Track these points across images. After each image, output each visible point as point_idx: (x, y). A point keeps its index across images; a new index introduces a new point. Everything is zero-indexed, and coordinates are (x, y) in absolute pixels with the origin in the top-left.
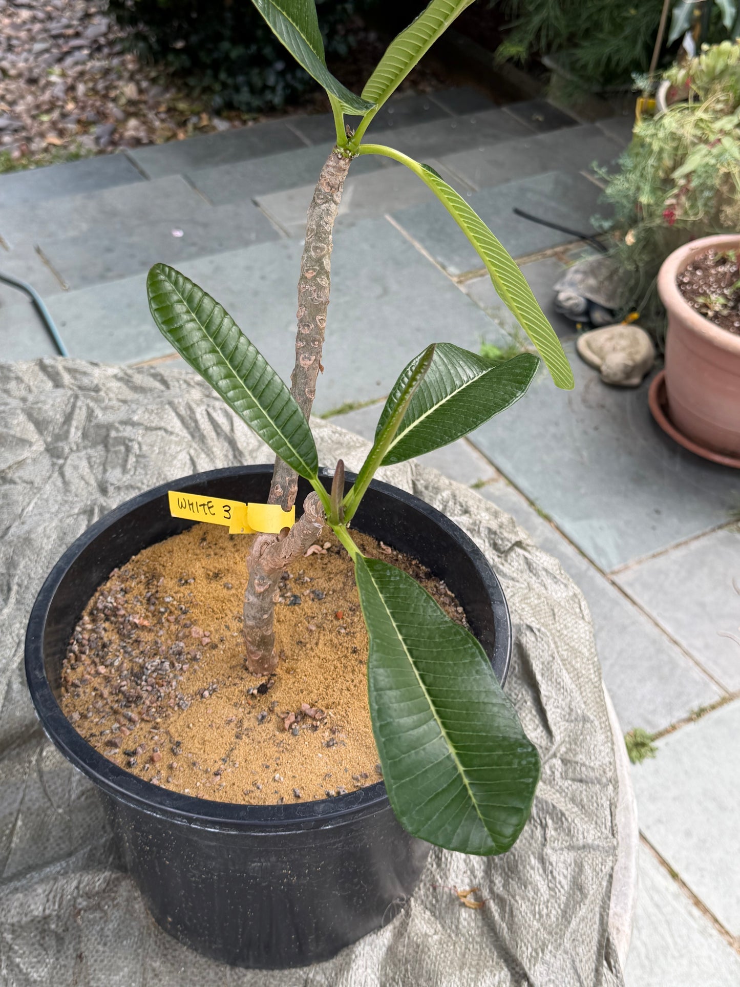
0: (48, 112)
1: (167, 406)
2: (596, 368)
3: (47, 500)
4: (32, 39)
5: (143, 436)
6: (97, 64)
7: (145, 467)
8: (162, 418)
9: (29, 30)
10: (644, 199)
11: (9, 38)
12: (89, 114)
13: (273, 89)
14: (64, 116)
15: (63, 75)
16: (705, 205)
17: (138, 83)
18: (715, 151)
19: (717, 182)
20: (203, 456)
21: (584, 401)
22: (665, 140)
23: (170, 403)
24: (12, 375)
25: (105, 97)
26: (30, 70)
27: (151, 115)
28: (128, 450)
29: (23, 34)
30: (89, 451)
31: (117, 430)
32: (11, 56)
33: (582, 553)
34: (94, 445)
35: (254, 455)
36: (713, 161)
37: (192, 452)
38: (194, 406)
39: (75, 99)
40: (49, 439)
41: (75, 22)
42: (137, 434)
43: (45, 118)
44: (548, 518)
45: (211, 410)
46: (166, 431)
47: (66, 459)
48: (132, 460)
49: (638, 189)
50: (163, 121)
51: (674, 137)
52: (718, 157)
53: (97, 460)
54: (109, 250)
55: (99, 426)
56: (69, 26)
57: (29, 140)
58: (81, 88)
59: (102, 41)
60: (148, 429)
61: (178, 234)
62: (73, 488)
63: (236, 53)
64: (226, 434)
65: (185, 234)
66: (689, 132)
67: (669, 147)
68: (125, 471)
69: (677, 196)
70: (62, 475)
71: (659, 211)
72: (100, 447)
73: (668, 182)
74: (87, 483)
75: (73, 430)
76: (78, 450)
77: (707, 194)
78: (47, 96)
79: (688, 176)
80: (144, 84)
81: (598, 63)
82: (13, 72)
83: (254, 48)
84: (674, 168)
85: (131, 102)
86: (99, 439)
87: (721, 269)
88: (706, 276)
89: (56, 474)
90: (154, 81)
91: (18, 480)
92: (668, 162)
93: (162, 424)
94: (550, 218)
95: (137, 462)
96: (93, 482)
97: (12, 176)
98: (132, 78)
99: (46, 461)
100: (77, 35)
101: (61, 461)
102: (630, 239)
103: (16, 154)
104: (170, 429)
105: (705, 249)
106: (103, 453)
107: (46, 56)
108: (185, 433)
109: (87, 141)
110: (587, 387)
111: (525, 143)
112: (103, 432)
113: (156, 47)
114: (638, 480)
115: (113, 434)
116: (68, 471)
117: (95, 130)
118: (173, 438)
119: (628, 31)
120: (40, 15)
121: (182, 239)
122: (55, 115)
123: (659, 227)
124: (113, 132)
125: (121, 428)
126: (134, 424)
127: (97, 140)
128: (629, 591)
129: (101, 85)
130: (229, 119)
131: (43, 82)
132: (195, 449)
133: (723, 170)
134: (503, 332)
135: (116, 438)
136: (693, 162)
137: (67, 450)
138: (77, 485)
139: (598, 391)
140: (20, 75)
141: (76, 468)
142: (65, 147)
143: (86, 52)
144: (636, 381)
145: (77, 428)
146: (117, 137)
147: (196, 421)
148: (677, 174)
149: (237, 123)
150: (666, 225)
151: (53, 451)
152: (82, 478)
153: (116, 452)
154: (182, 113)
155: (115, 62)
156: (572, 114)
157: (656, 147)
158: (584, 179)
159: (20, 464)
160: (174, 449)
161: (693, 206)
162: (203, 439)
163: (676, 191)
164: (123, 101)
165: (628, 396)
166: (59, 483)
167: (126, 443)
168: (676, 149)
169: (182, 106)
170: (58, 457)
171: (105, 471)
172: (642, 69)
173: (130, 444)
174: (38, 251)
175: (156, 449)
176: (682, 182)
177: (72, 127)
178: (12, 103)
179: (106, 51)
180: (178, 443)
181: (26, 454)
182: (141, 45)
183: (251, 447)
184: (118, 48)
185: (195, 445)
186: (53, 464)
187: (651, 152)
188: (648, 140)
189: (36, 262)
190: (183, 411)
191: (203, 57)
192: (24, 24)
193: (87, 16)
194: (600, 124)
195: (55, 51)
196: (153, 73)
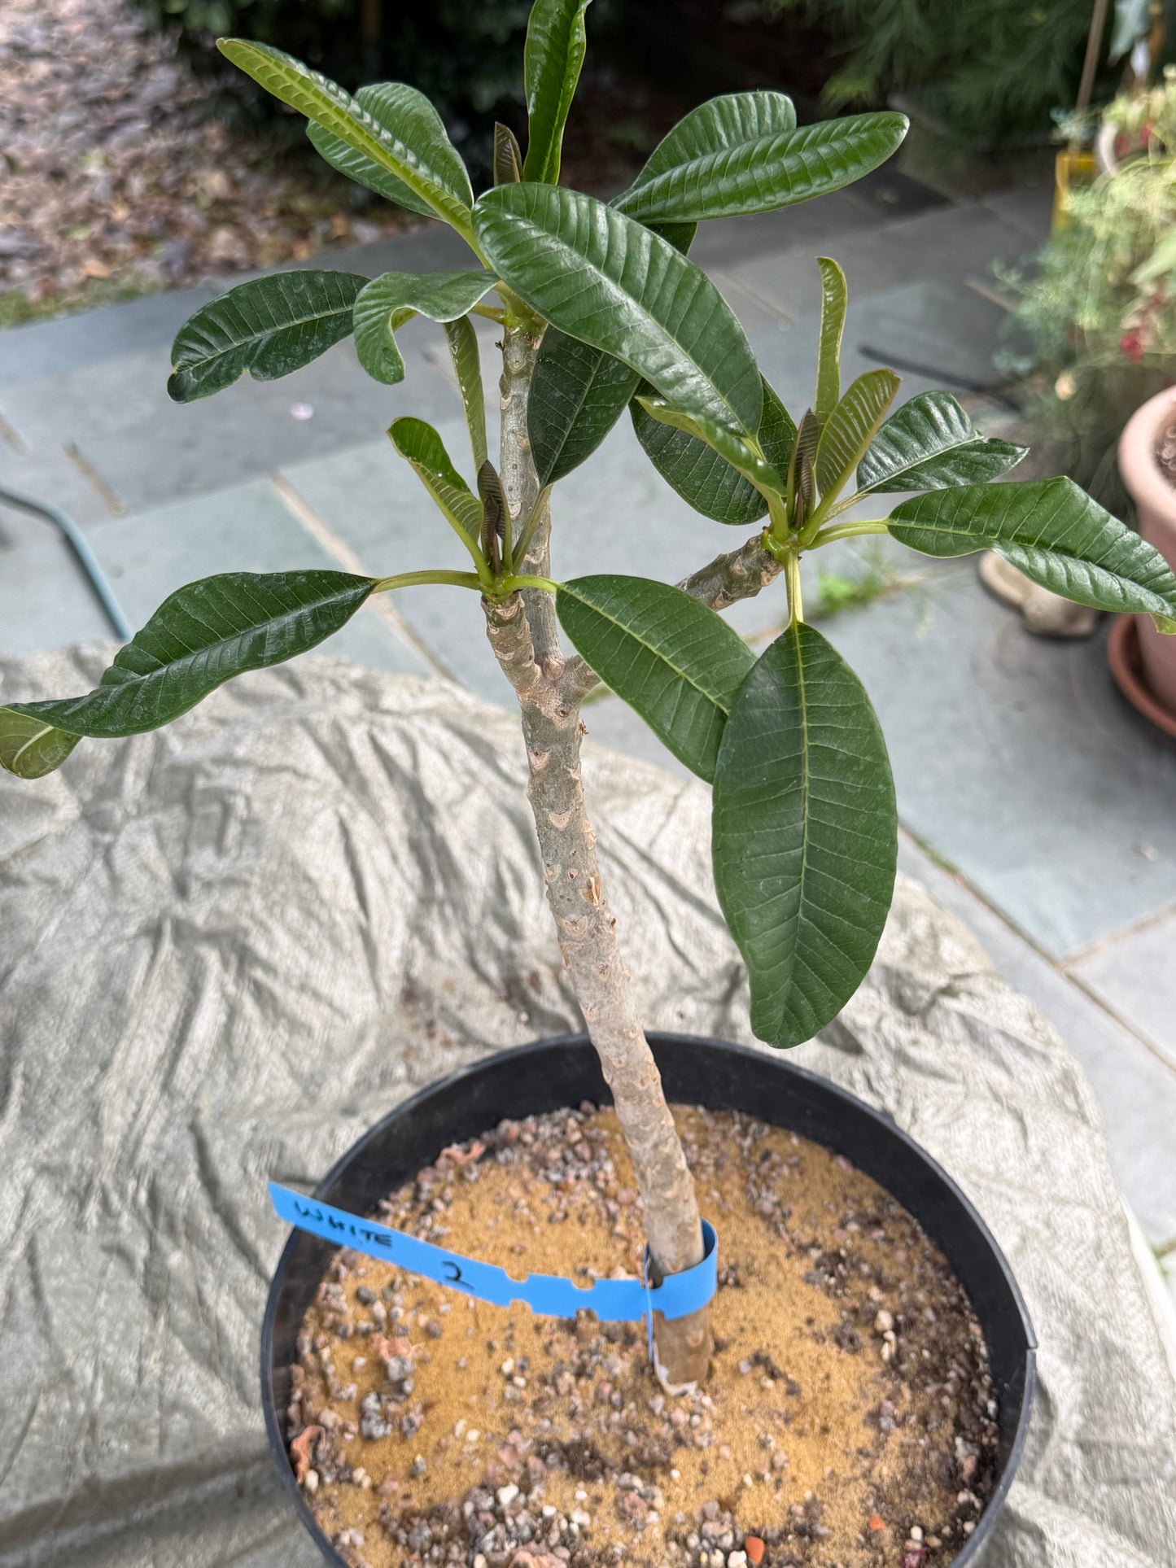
0: (85, 223)
1: (298, 730)
2: (1016, 608)
3: (81, 914)
4: (55, 107)
5: (255, 784)
6: (160, 143)
7: (258, 842)
8: (287, 750)
9: (51, 96)
10: (1088, 319)
11: (18, 109)
12: (150, 225)
14: (111, 229)
15: (107, 163)
17: (229, 172)
20: (363, 816)
21: (1000, 665)
22: (1116, 220)
23: (304, 723)
24: (23, 679)
25: (176, 196)
26: (53, 157)
27: (252, 223)
28: (227, 810)
29: (40, 101)
30: (160, 817)
31: (208, 775)
32: (21, 138)
33: (1013, 927)
34: (167, 804)
35: (456, 810)
37: (344, 810)
38: (346, 725)
39: (128, 201)
40: (88, 796)
41: (125, 80)
42: (243, 782)
43: (81, 235)
44: (950, 870)
45: (376, 732)
46: (296, 773)
47: (117, 832)
48: (233, 830)
49: (1074, 304)
50: (272, 231)
51: (1134, 216)
53: (171, 833)
54: (189, 444)
55: (175, 769)
56: (114, 85)
57: (53, 270)
58: (137, 184)
59: (169, 106)
60: (263, 770)
61: (303, 412)
62: (127, 887)
64: (404, 776)
65: (315, 415)
66: (1156, 202)
67: (1124, 231)
68: (220, 850)
69: (1143, 313)
70: (108, 862)
71: (1113, 339)
72: (178, 811)
73: (1124, 291)
74: (154, 878)
75: (129, 778)
76: (140, 814)
78: (80, 199)
79: (1160, 279)
80: (240, 173)
81: (987, 104)
82: (26, 163)
84: (1133, 267)
85: (219, 203)
86: (176, 793)
89: (98, 865)
90: (254, 166)
91: (29, 878)
92: (1122, 256)
93: (289, 761)
94: (922, 358)
95: (244, 833)
96: (165, 875)
97: (29, 331)
98: (219, 161)
99: (81, 839)
100: (128, 98)
101: (107, 838)
102: (1065, 387)
103: (34, 295)
104: (302, 767)
106: (183, 819)
107: (80, 135)
108: (330, 777)
109: (149, 269)
110: (1002, 643)
111: (870, 238)
112: (182, 779)
113: (256, 112)
114: (1102, 797)
115: (201, 783)
116: (120, 856)
117: (162, 250)
118: (310, 786)
119: (1033, 48)
120: (67, 68)
121: (310, 422)
122: (96, 228)
123: (1113, 367)
124: (192, 251)
125: (214, 770)
126: (237, 763)
127: (167, 265)
128: (1099, 990)
129: (169, 178)
130: (380, 222)
131: (74, 177)
132: (350, 806)
134: (854, 554)
135: (205, 791)
137: (118, 815)
138: (135, 881)
139: (1021, 646)
140: (35, 168)
141: (133, 849)
142: (112, 280)
143: (142, 126)
144: (1084, 626)
145: (137, 773)
146: (198, 259)
147: (350, 754)
148: (1143, 277)
149: (392, 230)
150: (1124, 361)
151: (94, 819)
152: (145, 867)
153: (207, 818)
154: (302, 217)
155: (191, 138)
156: (942, 188)
157: (1101, 230)
158: (973, 293)
159: (34, 848)
160: (309, 805)
161: (1170, 330)
162: (361, 787)
163: (1139, 304)
164: (205, 202)
165: (1073, 655)
166: (104, 880)
167: (222, 798)
168: (1135, 236)
169: (302, 204)
170: (104, 829)
171: (186, 852)
173: (232, 800)
174: (73, 451)
175: (278, 808)
176: (1149, 289)
177: (123, 246)
178: (25, 213)
179: (175, 122)
180: (318, 795)
181: (44, 827)
182: (232, 110)
183: (449, 797)
184: (193, 117)
185: (348, 797)
186: (95, 844)
187: (1092, 241)
188: (1087, 222)
189: (69, 470)
190: (325, 733)
192: (41, 85)
193: (141, 68)
194: (991, 203)
195: (92, 126)
196: (253, 154)
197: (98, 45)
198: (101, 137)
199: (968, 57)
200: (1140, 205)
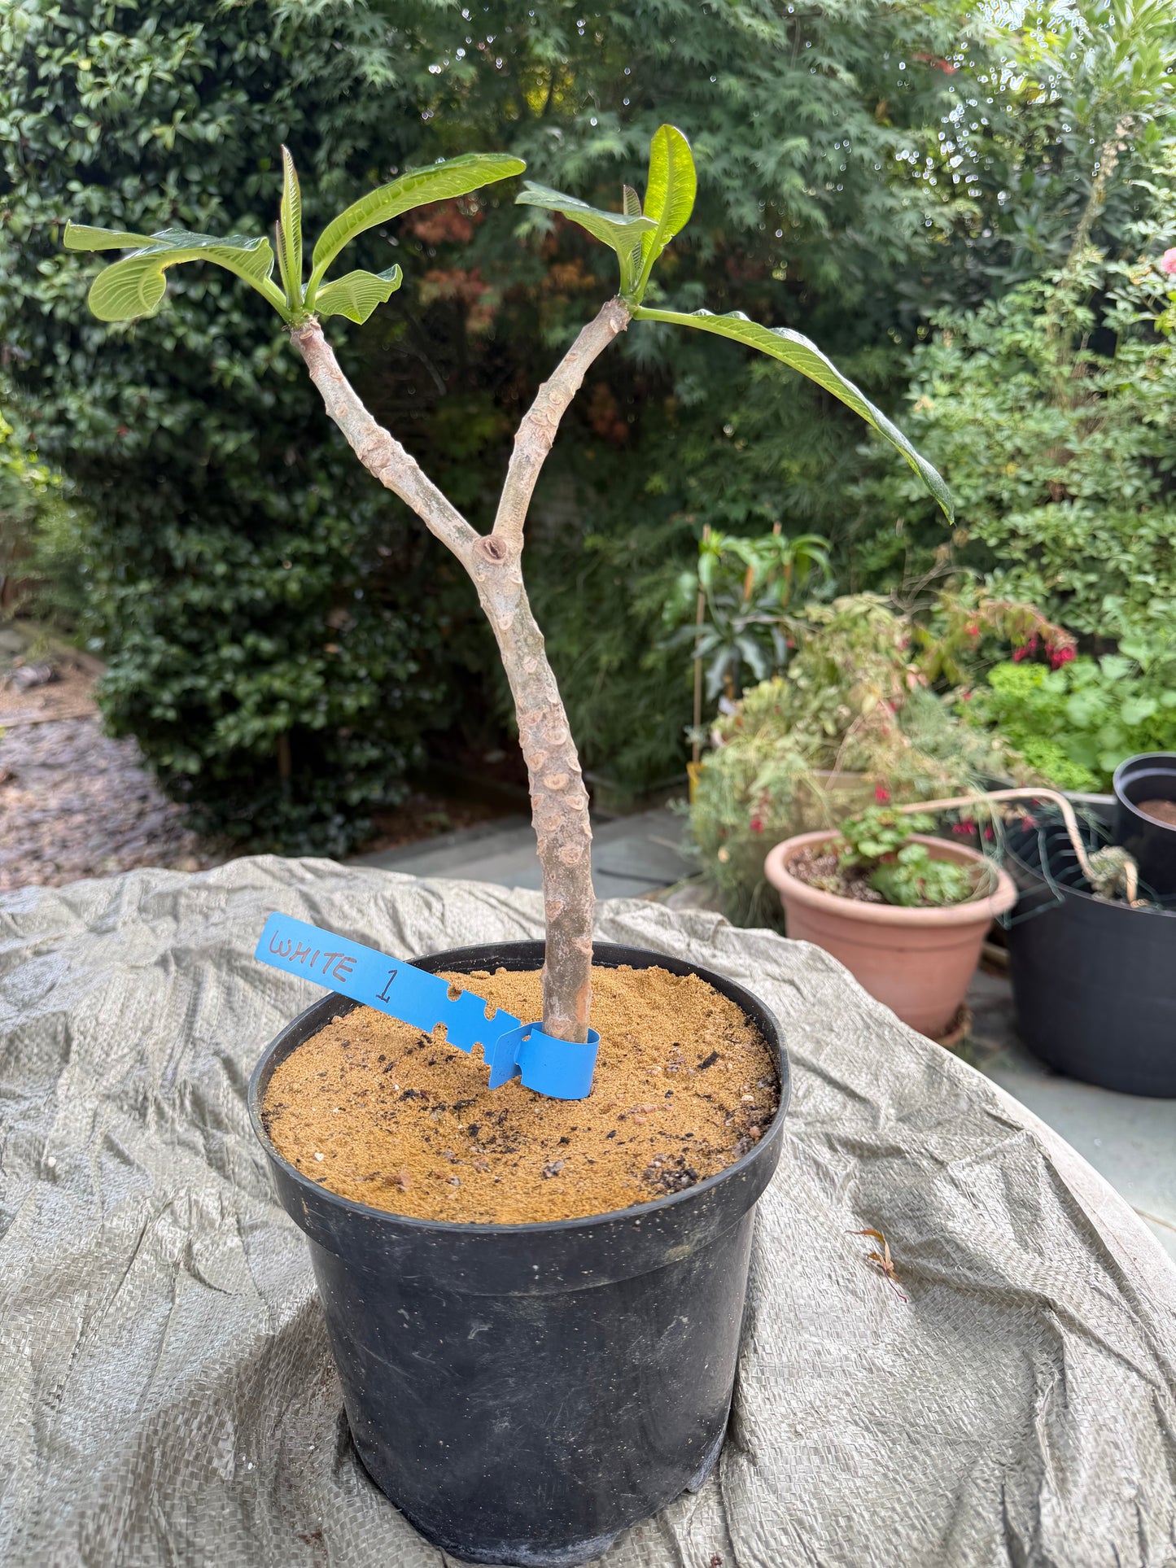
4: (87, 836)
6: (154, 851)
9: (84, 832)
10: (729, 819)
11: (65, 840)
13: (334, 840)
15: (120, 863)
16: (788, 812)
18: (783, 764)
19: (791, 789)
22: (732, 766)
26: (86, 863)
29: (78, 835)
32: (65, 854)
36: (782, 774)
41: (132, 821)
49: (719, 812)
51: (739, 761)
52: (789, 768)
56: (124, 824)
59: (158, 831)
63: (296, 813)
66: (752, 755)
67: (738, 770)
69: (759, 807)
71: (746, 825)
73: (745, 800)
77: (787, 799)
79: (765, 789)
80: (205, 858)
81: (640, 765)
82: (68, 866)
83: (312, 809)
84: (748, 786)
87: (822, 862)
88: (809, 868)
90: (214, 854)
92: (740, 783)
94: (633, 872)
98: (192, 854)
100: (133, 828)
102: (723, 855)
105: (800, 847)
107: (103, 850)
113: (215, 820)
119: (660, 732)
120: (95, 817)
123: (748, 842)
131: (98, 871)
133: (795, 777)
136: (767, 775)
143: (142, 842)
148: (755, 789)
150: (753, 838)
155: (173, 846)
157: (726, 771)
158: (654, 843)
161: (776, 814)
163: (755, 802)
168: (745, 771)
172: (691, 724)
176: (760, 794)
179: (162, 839)
184: (175, 834)
187: (722, 778)
188: (718, 769)
191: (263, 823)
192: (78, 827)
193: (141, 815)
194: (650, 814)
195: (111, 845)
196: (212, 847)
197: (115, 805)
198: (117, 849)
199: (626, 743)
200: (744, 757)
